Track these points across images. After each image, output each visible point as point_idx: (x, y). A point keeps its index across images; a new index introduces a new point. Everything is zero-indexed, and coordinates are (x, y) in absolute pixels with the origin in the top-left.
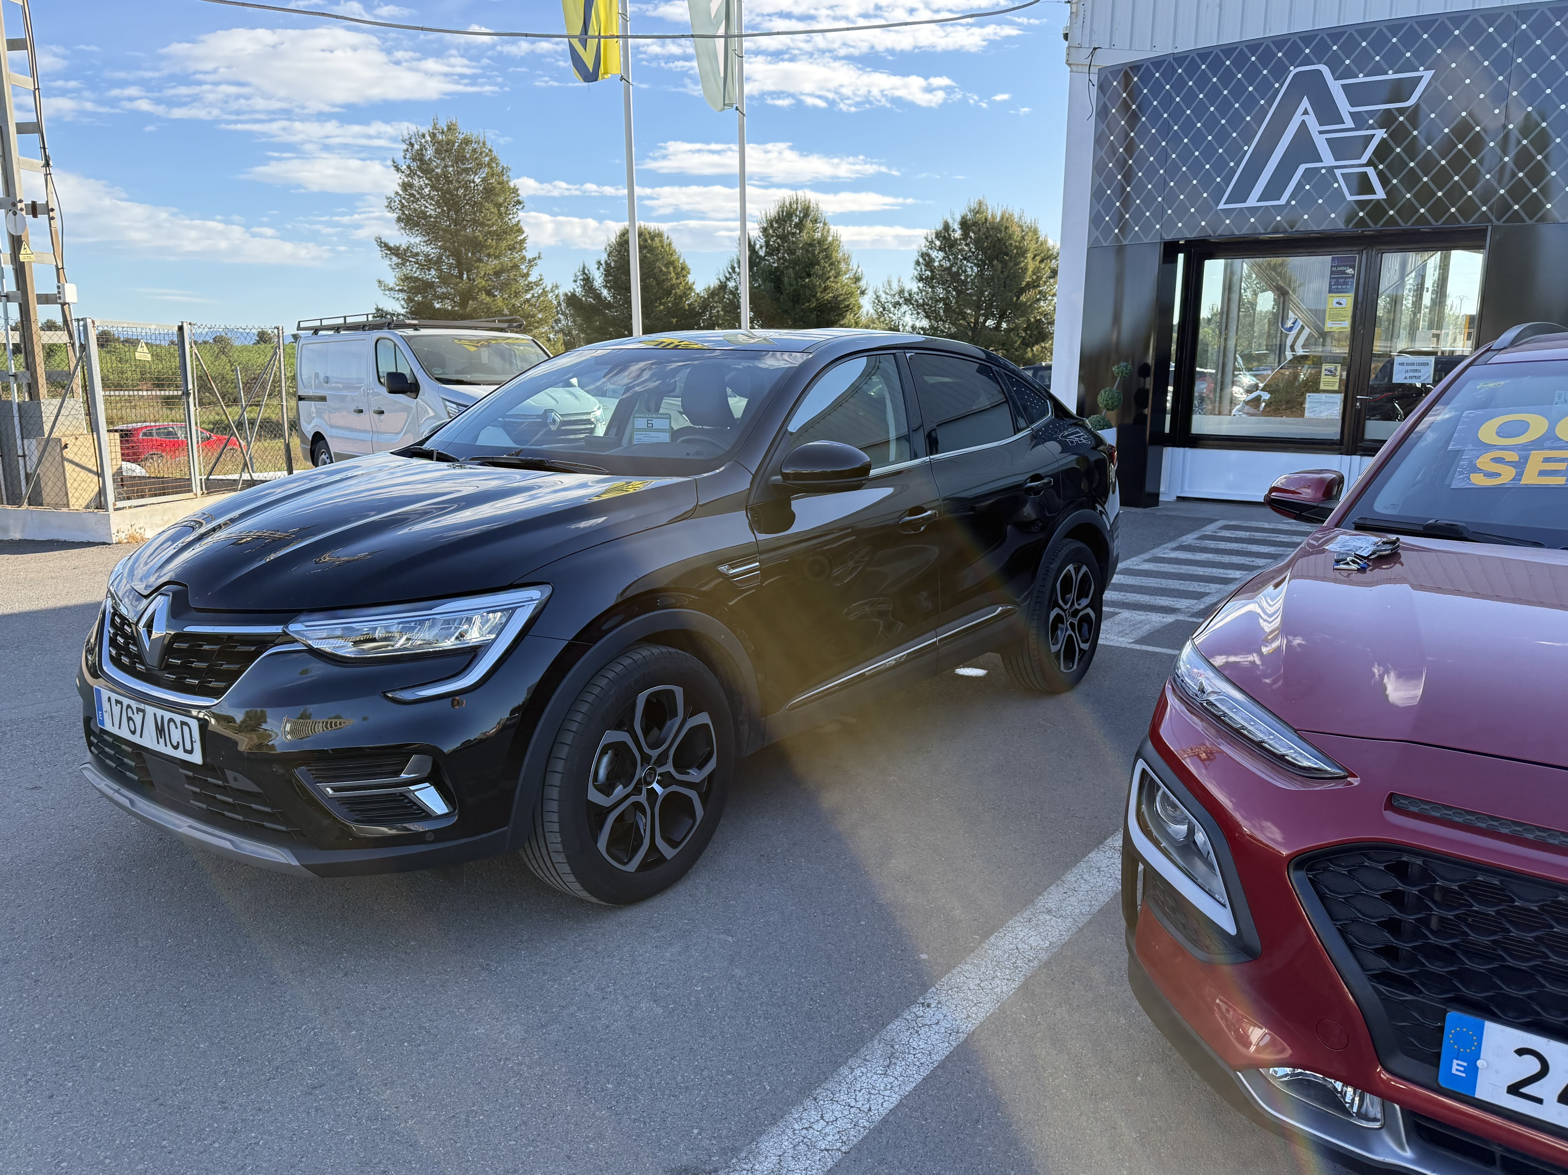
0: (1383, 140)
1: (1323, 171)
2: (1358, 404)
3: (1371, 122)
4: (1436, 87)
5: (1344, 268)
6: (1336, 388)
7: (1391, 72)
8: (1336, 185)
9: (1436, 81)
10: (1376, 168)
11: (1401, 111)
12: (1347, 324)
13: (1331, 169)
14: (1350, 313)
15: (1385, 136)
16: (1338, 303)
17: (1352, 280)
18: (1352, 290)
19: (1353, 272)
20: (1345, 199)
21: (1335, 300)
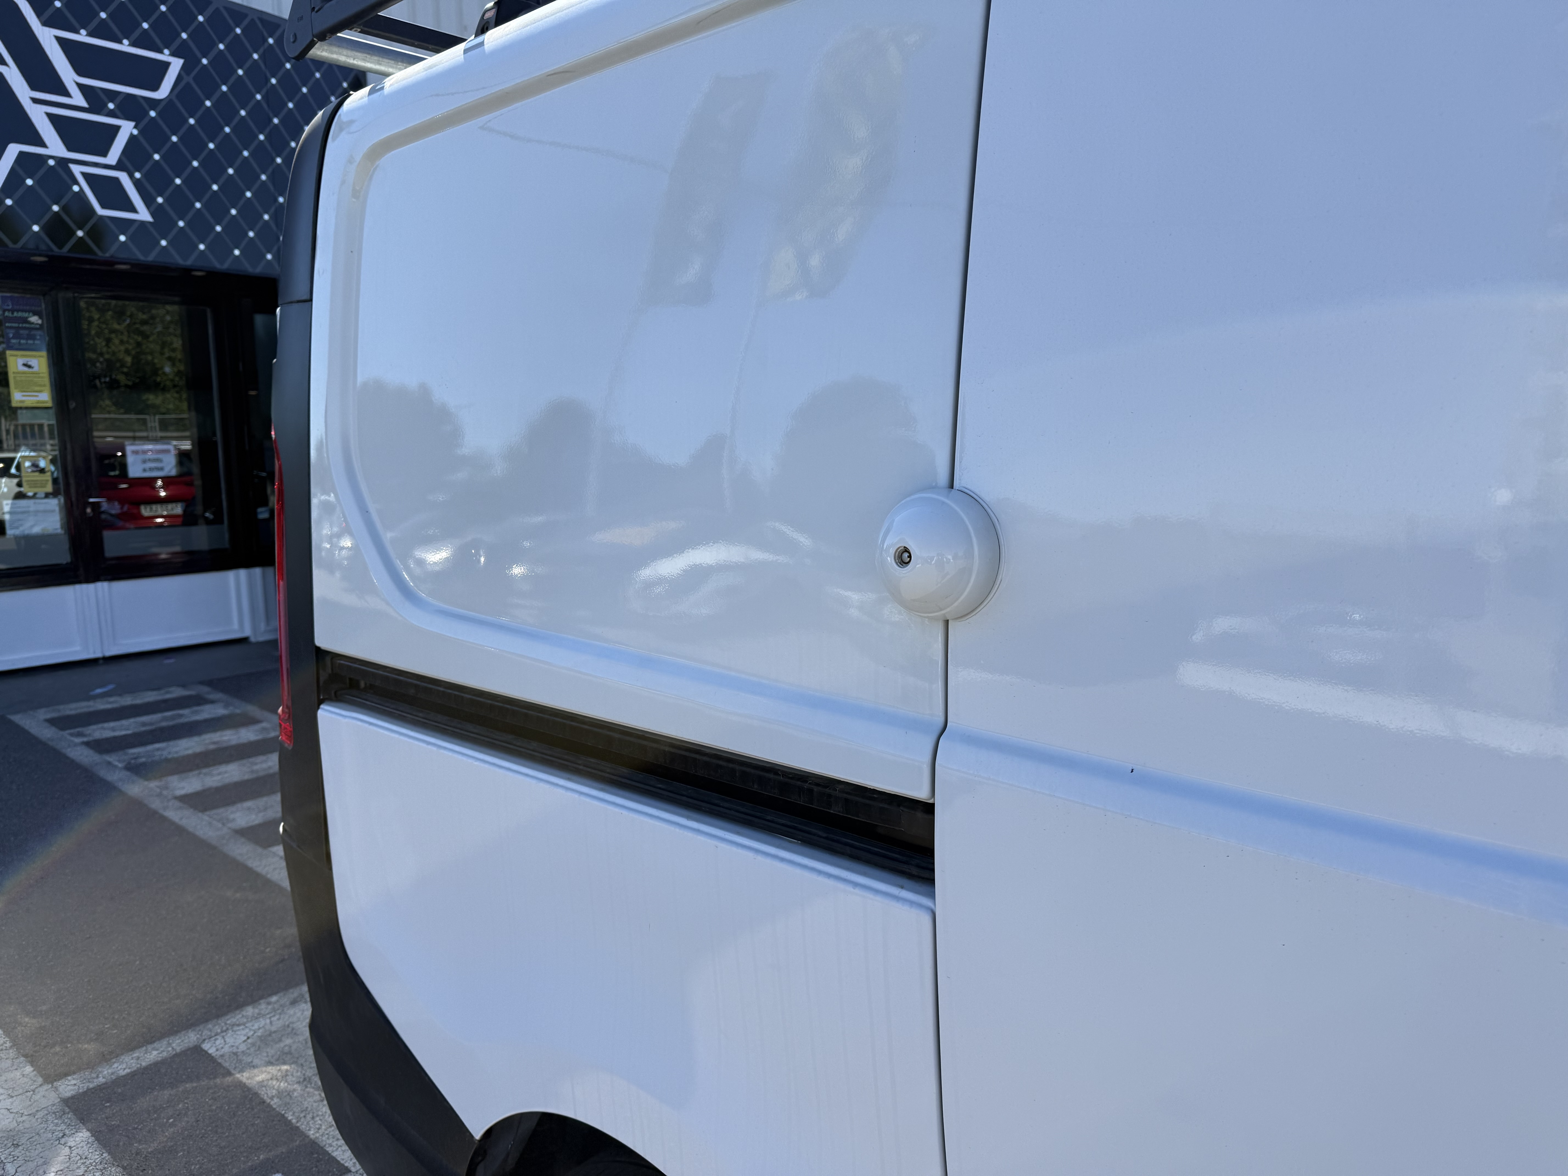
0: (132, 138)
1: (51, 162)
2: (89, 510)
3: (111, 106)
4: (188, 84)
5: (25, 315)
6: (49, 488)
7: (126, 42)
8: (76, 188)
9: (188, 74)
10: (131, 176)
11: (153, 103)
12: (45, 397)
13: (63, 163)
14: (46, 380)
15: (135, 132)
16: (25, 365)
17: (39, 332)
18: (44, 347)
19: (40, 322)
20: (92, 211)
21: (21, 361)
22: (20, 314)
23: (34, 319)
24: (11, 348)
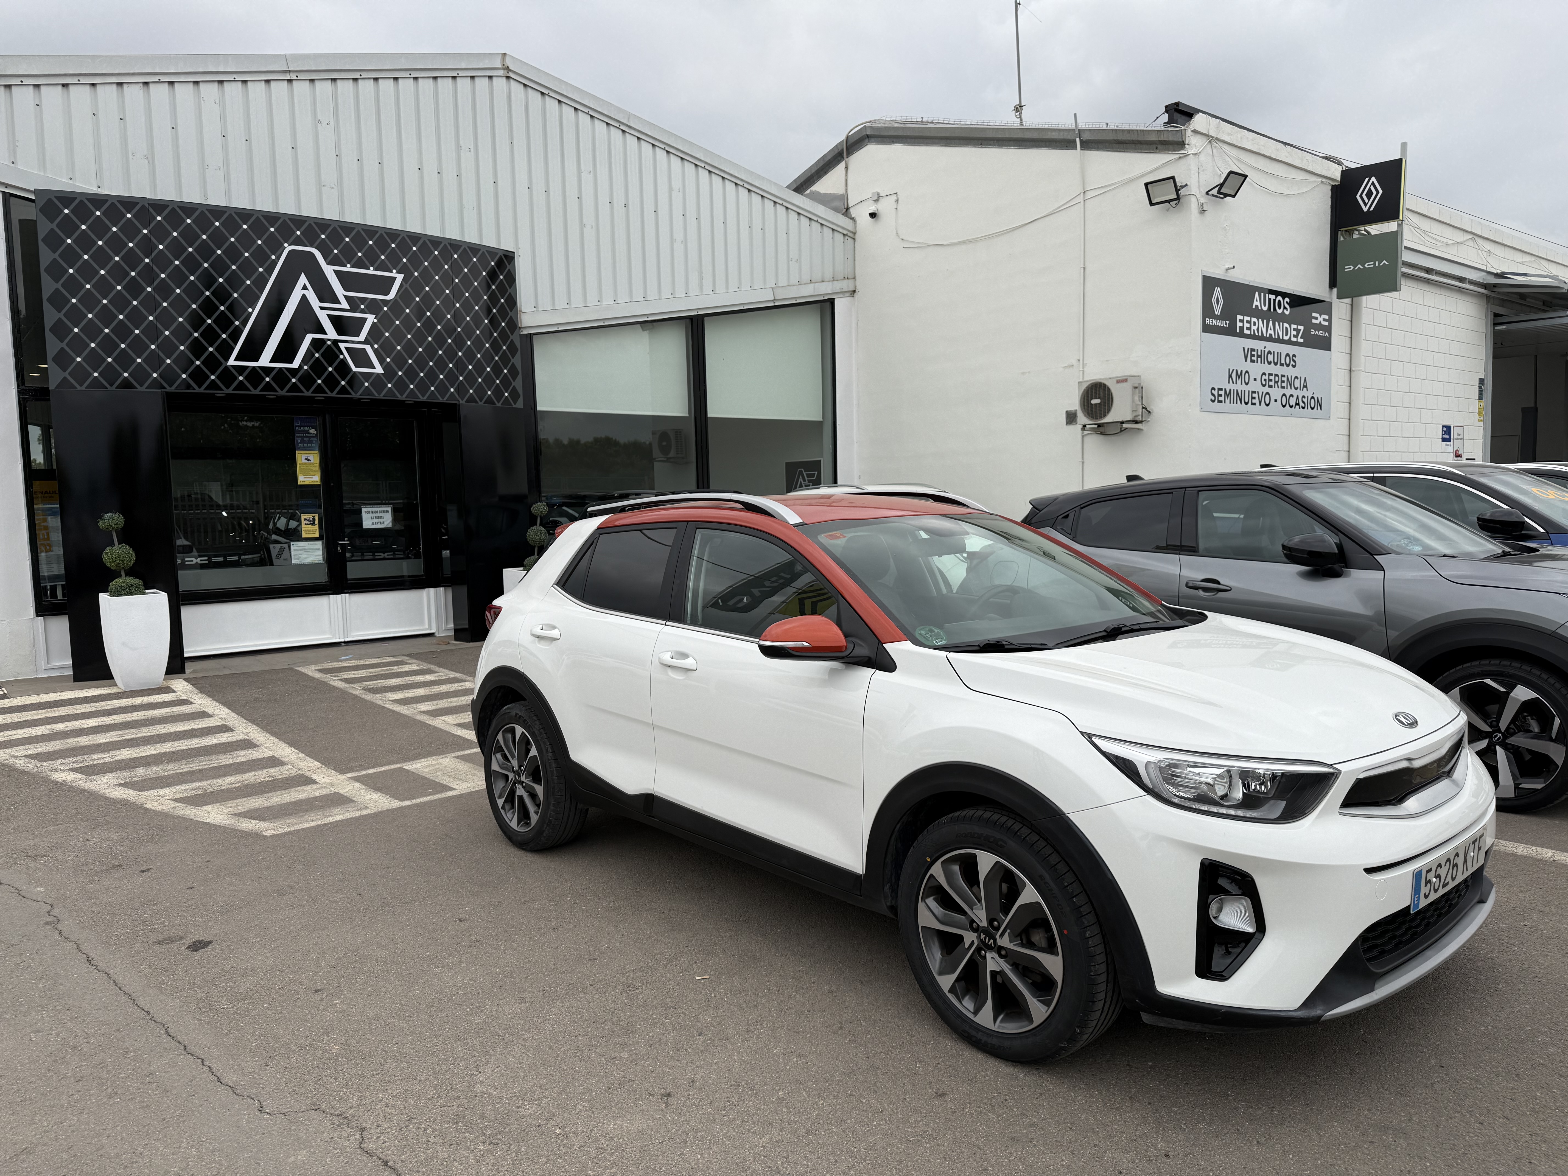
0: (373, 325)
2: (339, 548)
3: (362, 307)
5: (307, 428)
7: (372, 268)
8: (342, 357)
9: (406, 283)
10: (372, 347)
11: (385, 302)
12: (317, 478)
14: (318, 468)
15: (375, 321)
16: (306, 459)
17: (315, 439)
18: (317, 448)
19: (315, 432)
20: (351, 370)
21: (304, 457)
22: (305, 428)
23: (313, 431)
24: (299, 449)
